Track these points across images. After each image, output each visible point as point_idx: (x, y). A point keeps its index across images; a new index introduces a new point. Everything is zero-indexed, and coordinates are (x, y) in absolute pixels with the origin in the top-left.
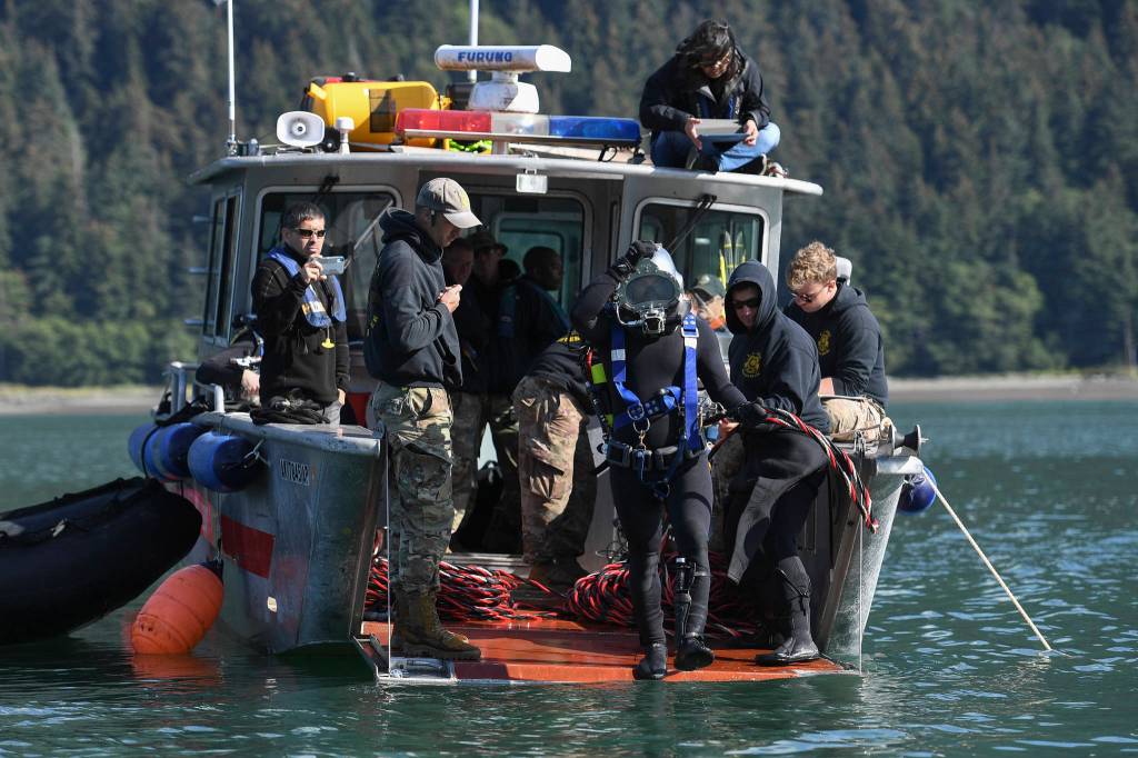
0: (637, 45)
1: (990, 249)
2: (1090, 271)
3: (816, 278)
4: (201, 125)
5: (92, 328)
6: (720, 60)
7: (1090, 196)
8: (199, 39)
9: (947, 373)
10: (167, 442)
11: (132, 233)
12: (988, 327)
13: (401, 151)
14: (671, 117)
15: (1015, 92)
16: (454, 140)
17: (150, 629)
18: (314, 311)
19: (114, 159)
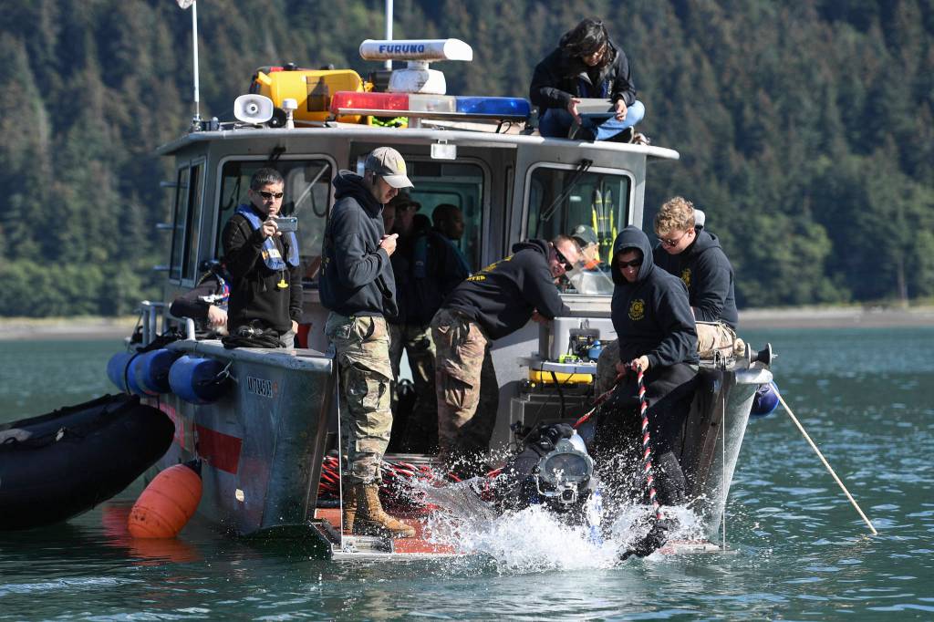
0: (501, 38)
1: (788, 204)
2: (869, 222)
3: (678, 226)
4: (146, 103)
5: (56, 270)
6: (597, 51)
7: (869, 160)
8: (143, 33)
9: (753, 306)
10: (148, 366)
11: (89, 192)
12: (787, 268)
13: (336, 126)
14: (556, 97)
15: (809, 76)
16: (375, 117)
17: (142, 519)
18: (272, 256)
19: (74, 131)
